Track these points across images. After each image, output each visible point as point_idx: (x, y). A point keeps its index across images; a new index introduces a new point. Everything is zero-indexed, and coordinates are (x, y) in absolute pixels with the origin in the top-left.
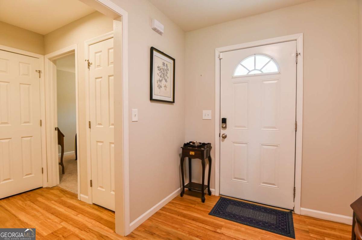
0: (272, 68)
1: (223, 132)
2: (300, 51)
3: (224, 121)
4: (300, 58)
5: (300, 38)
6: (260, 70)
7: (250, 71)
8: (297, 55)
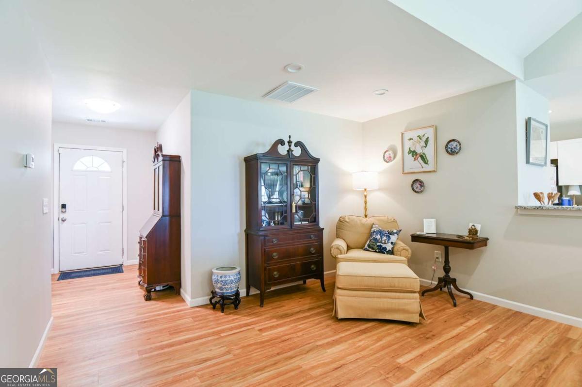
0: (106, 167)
1: (62, 216)
2: (125, 160)
3: (64, 206)
4: (125, 164)
5: (125, 151)
6: (97, 168)
7: (88, 168)
8: (123, 162)
